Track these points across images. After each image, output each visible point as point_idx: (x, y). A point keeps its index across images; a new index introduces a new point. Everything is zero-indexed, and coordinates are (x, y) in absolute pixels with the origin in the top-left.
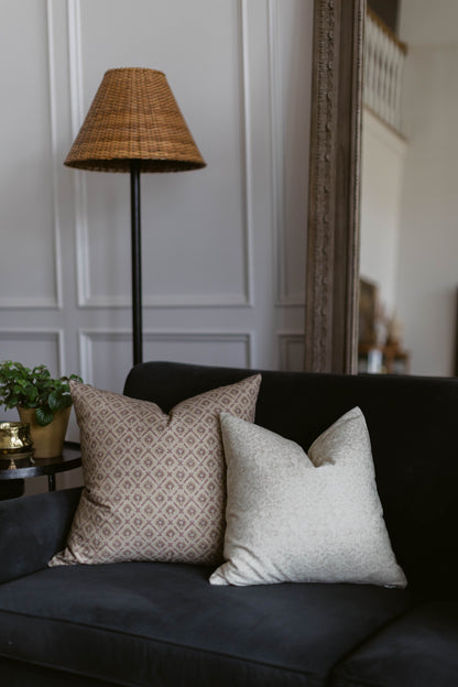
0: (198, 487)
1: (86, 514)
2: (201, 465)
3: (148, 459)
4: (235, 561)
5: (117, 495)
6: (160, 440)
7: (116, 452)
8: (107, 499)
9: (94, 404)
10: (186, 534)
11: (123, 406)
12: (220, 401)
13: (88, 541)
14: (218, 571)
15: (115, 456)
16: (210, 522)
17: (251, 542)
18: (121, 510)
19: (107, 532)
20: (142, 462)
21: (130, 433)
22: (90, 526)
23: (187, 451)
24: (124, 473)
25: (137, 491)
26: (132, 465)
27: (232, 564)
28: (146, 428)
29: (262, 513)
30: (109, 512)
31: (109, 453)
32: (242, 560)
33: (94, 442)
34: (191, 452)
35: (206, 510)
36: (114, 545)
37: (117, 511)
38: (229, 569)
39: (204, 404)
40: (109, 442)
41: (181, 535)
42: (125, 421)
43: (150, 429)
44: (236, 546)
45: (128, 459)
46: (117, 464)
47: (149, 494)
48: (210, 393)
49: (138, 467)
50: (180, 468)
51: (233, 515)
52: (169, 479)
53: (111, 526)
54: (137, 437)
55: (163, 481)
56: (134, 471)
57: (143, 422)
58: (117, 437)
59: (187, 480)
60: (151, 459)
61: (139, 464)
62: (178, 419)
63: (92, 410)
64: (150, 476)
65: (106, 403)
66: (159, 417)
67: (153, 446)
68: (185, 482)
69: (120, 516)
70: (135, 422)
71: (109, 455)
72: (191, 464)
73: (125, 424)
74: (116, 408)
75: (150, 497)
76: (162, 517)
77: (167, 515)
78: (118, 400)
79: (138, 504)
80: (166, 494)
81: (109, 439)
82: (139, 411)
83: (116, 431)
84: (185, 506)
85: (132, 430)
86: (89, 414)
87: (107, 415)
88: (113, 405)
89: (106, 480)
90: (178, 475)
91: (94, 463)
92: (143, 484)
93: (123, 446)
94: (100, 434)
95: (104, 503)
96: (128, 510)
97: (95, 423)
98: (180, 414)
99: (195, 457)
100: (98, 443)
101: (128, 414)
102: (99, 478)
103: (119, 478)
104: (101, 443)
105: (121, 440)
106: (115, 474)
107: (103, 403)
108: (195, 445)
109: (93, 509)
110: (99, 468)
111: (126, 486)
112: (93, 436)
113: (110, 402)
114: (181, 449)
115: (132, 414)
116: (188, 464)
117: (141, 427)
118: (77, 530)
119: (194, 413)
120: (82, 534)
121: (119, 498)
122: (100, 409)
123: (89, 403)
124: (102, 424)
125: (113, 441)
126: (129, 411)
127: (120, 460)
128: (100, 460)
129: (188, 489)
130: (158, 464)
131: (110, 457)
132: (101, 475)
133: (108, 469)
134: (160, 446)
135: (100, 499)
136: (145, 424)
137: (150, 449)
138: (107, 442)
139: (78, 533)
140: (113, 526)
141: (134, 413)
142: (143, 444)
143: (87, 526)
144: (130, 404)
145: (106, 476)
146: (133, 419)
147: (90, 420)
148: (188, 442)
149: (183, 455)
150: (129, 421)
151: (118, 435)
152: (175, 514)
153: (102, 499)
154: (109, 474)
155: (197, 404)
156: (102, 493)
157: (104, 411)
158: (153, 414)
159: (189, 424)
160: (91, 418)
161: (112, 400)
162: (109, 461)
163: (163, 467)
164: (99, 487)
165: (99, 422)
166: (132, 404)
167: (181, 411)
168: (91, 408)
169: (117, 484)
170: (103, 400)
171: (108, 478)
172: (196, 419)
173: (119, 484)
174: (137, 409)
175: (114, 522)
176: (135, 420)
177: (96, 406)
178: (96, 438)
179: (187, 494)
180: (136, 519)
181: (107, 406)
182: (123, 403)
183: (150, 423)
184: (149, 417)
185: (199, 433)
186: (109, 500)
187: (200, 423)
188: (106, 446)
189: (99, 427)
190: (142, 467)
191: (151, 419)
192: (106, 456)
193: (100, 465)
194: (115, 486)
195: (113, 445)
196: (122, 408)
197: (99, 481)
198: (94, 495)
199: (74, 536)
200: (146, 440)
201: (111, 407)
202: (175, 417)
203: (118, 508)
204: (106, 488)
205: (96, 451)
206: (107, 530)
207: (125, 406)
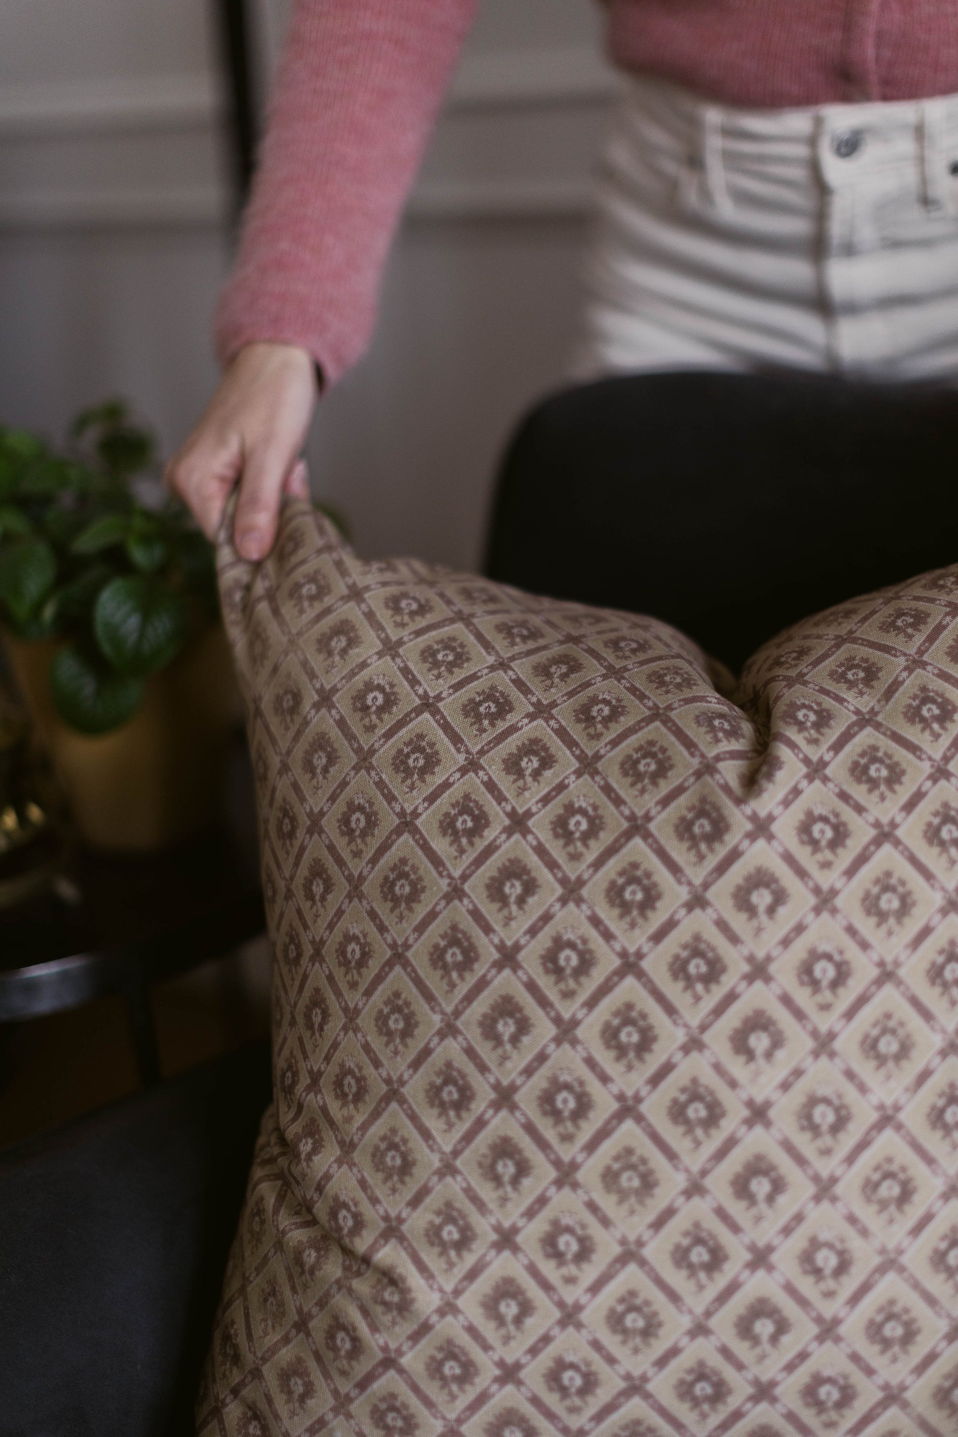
0: (929, 1186)
3: (627, 1016)
5: (449, 1214)
6: (697, 902)
7: (437, 957)
8: (392, 1230)
9: (324, 644)
11: (480, 659)
15: (432, 979)
18: (470, 1305)
19: (394, 1420)
20: (590, 1030)
21: (518, 848)
22: (295, 1370)
23: (864, 970)
24: (483, 1092)
25: (566, 1205)
26: (529, 1045)
28: (615, 822)
30: (404, 1307)
31: (399, 957)
33: (318, 871)
34: (887, 974)
37: (448, 1308)
40: (402, 888)
42: (494, 768)
43: (637, 827)
45: (507, 1007)
46: (449, 1029)
47: (633, 1225)
49: (567, 1062)
50: (823, 1076)
52: (757, 1140)
53: (416, 1389)
54: (560, 875)
55: (721, 1154)
56: (545, 1084)
57: (597, 778)
58: (444, 865)
59: (862, 1146)
60: (644, 1016)
61: (574, 1042)
62: (807, 761)
63: (312, 676)
64: (640, 1119)
65: (386, 641)
66: (689, 745)
67: (658, 937)
68: (850, 1159)
69: (465, 1340)
70: (548, 773)
71: (398, 969)
72: (888, 1045)
73: (491, 786)
74: (438, 676)
75: (640, 1243)
76: (716, 1361)
77: (741, 1349)
78: (448, 613)
79: (570, 1280)
80: (735, 1228)
81: (401, 870)
82: (571, 694)
83: (441, 826)
84: (855, 1299)
85: (530, 823)
86: (297, 697)
87: (389, 720)
88: (423, 652)
89: (386, 1114)
90: (809, 1117)
91: (317, 990)
92: (600, 1169)
93: (480, 926)
94: (353, 831)
95: (374, 1248)
96: (509, 1309)
97: (324, 760)
98: (817, 726)
99: (915, 1003)
100: (342, 887)
101: (511, 719)
102: (346, 1089)
103: (459, 1117)
104: (356, 888)
105: (466, 887)
106: (432, 1085)
107: (370, 642)
108: (913, 926)
109: (312, 1272)
110: (345, 1029)
111: (500, 1168)
112: (316, 836)
113: (405, 633)
114: (828, 957)
115: (532, 717)
116: (870, 1046)
117: (582, 812)
118: (235, 1370)
119: (905, 714)
120: (263, 1405)
121: (456, 1236)
122: (353, 674)
123: (300, 634)
124: (363, 772)
125: (426, 882)
126: (515, 694)
127: (465, 1008)
128: (353, 985)
129: (869, 1200)
130: (686, 1049)
131: (406, 978)
132: (354, 1076)
133: (396, 1053)
134: (697, 938)
135: (349, 1216)
136: (607, 789)
137: (640, 955)
138: (388, 885)
139: (244, 1392)
140: (432, 1389)
141: (541, 711)
142: (595, 921)
143: (284, 1364)
144: (517, 649)
145: (384, 1088)
146: (535, 753)
147: (299, 733)
148: (868, 913)
149: (841, 991)
150: (513, 766)
151: (453, 851)
152: (791, 1344)
153: (359, 1224)
154: (402, 1083)
155: (921, 652)
156: (363, 1184)
157: (376, 693)
158: (658, 723)
159: (875, 796)
160: (306, 723)
161: (418, 618)
162: (400, 1002)
163: (718, 1068)
164: (348, 1147)
165: (348, 757)
166: (531, 645)
167: (828, 703)
168: (305, 664)
169: (448, 1149)
170: (370, 615)
171: (394, 1105)
172: (920, 758)
173: (456, 1153)
174: (556, 680)
175: (435, 1369)
176: (547, 762)
177: (330, 653)
178: (331, 848)
179: (864, 1233)
180: (561, 1365)
181: (388, 658)
182: (480, 637)
183: (639, 786)
184: (633, 741)
185: (936, 850)
186: (402, 1239)
187: (943, 783)
188: (383, 909)
189: (344, 784)
190: (590, 1063)
191: (644, 756)
192: (382, 969)
193: (351, 1015)
194: (436, 1161)
195: (421, 911)
196: (474, 677)
197: (345, 1111)
198: (320, 1189)
199: (224, 1405)
200: (615, 894)
201: (411, 665)
202: (792, 745)
203: (457, 1292)
204: (382, 1162)
205: (331, 926)
206: (392, 1408)
207: (491, 660)
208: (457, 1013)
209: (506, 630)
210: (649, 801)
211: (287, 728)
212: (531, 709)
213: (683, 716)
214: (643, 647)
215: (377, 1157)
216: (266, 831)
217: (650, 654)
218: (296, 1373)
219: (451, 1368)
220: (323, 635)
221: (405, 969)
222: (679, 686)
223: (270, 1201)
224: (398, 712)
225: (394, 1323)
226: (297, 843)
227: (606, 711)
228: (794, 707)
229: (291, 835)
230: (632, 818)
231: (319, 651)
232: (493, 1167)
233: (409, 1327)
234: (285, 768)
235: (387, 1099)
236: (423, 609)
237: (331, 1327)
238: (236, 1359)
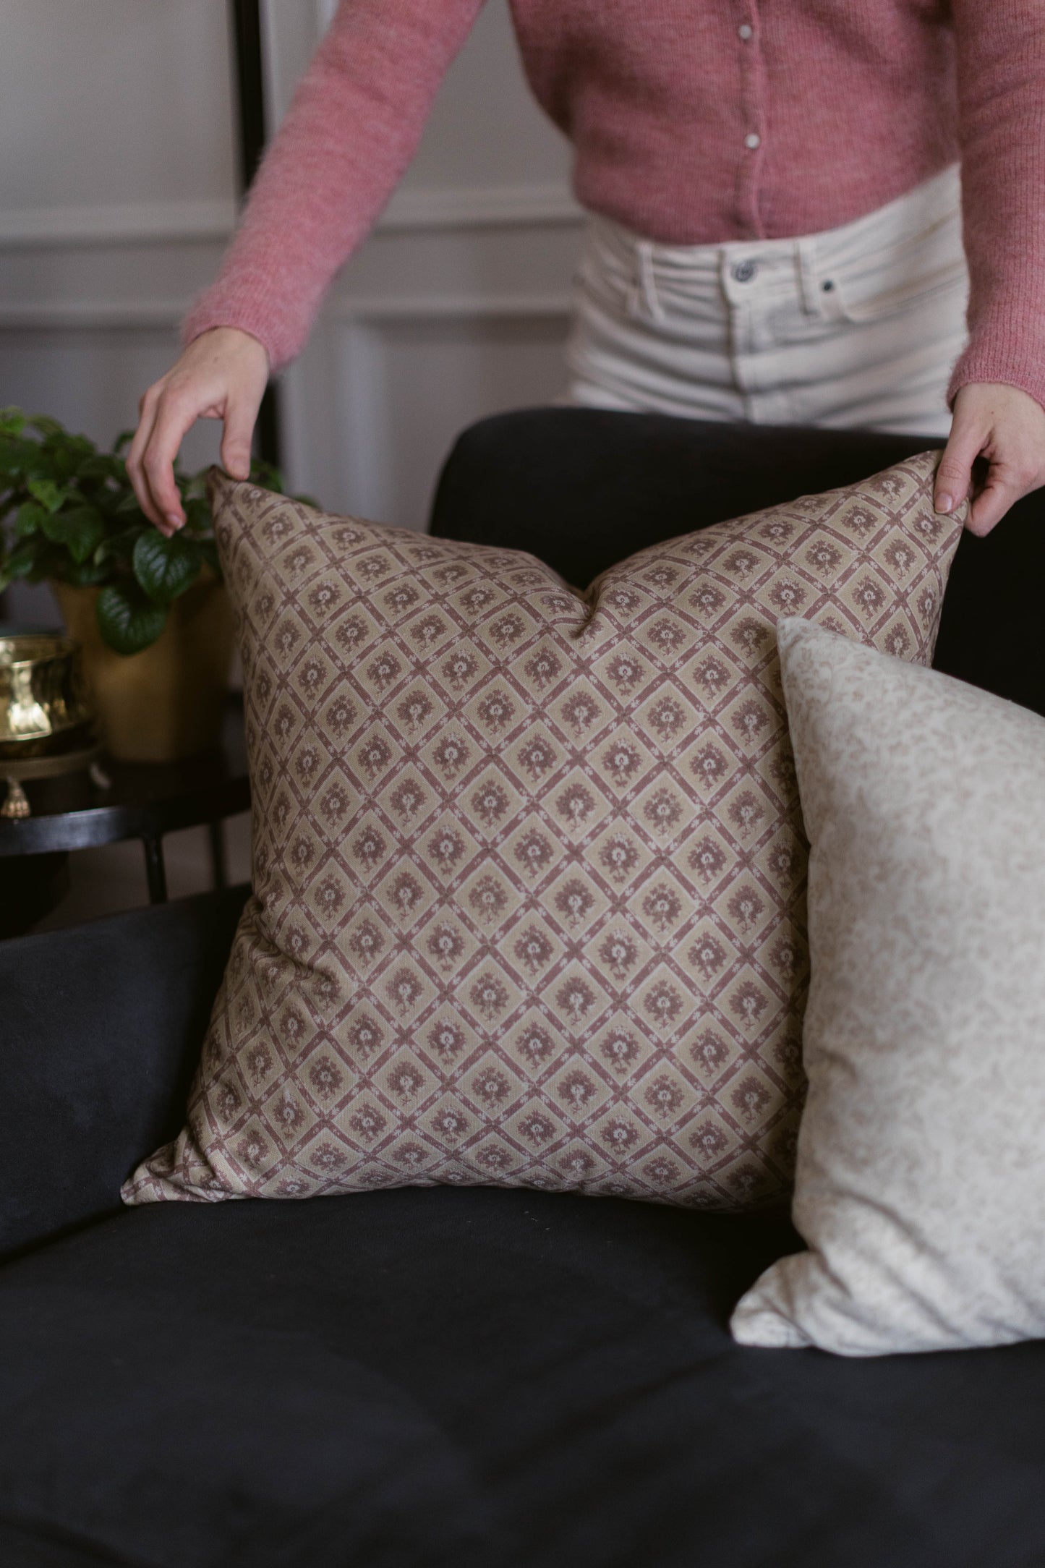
0: (690, 905)
1: (247, 1001)
2: (707, 815)
3: (489, 789)
4: (840, 1258)
5: (366, 928)
6: (539, 714)
7: (364, 758)
8: (328, 944)
9: (289, 563)
10: (637, 1091)
11: (397, 569)
12: (799, 555)
13: (256, 1107)
14: (769, 1283)
15: (359, 772)
16: (736, 1049)
17: (912, 1186)
18: (379, 989)
19: (326, 1077)
20: (464, 799)
21: (420, 684)
22: (261, 1051)
23: (649, 760)
24: (392, 844)
25: (445, 917)
26: (424, 811)
27: (824, 1266)
28: (485, 665)
29: (960, 1066)
30: (333, 995)
31: (338, 760)
32: (871, 1256)
33: (285, 713)
34: (664, 763)
35: (722, 1003)
36: (356, 1124)
37: (364, 992)
38: (812, 1290)
39: (731, 565)
40: (341, 716)
41: (621, 1094)
42: (405, 634)
43: (500, 668)
44: (842, 1193)
45: (409, 787)
46: (370, 804)
47: (490, 929)
48: (759, 519)
49: (449, 821)
50: (619, 829)
51: (835, 1059)
52: (574, 871)
53: (341, 1052)
54: (447, 700)
55: (549, 880)
56: (433, 836)
57: (474, 638)
58: (369, 698)
59: (645, 876)
60: (500, 789)
61: (453, 808)
62: (619, 627)
63: (281, 584)
64: (496, 857)
65: (333, 559)
66: (536, 615)
67: (511, 738)
68: (636, 886)
69: (375, 1015)
70: (440, 637)
71: (337, 768)
72: (664, 810)
73: (402, 646)
74: (369, 579)
75: (494, 941)
76: (544, 1023)
77: (561, 1015)
78: (377, 541)
79: (447, 968)
80: (558, 930)
81: (340, 703)
82: (458, 589)
83: (369, 673)
84: (637, 981)
85: (428, 668)
86: (271, 600)
87: (334, 608)
88: (358, 565)
89: (326, 867)
90: (609, 856)
91: (282, 794)
92: (469, 891)
93: (393, 735)
94: (309, 682)
95: (315, 958)
96: (405, 990)
97: (290, 639)
98: (629, 606)
99: (683, 783)
100: (301, 719)
101: (417, 604)
102: (300, 855)
103: (375, 862)
104: (310, 719)
105: (384, 711)
106: (358, 842)
107: (321, 559)
108: (682, 734)
109: (273, 982)
110: (300, 815)
111: (401, 894)
112: (284, 689)
113: (346, 554)
114: (625, 751)
115: (431, 602)
116: (651, 810)
117: (463, 659)
118: (217, 1063)
119: (690, 600)
120: (237, 1082)
121: (371, 943)
122: (310, 580)
123: (272, 557)
124: (316, 643)
125: (357, 710)
126: (420, 589)
127: (381, 789)
128: (306, 784)
129: (648, 913)
130: (527, 810)
131: (343, 774)
132: (306, 845)
133: (334, 824)
134: (537, 738)
135: (299, 939)
136: (480, 645)
137: (499, 749)
138: (331, 715)
139: (223, 1075)
140: (351, 1051)
141: (438, 598)
142: (470, 728)
143: (251, 1049)
144: (423, 563)
145: (325, 849)
146: (433, 624)
147: (273, 623)
148: (653, 724)
149: (632, 773)
150: (418, 633)
151: (376, 688)
152: (594, 1011)
153: (306, 942)
154: (337, 843)
155: (706, 564)
156: (308, 915)
157: (326, 592)
158: (516, 603)
159: (662, 651)
160: (277, 615)
161: (355, 544)
162: (338, 790)
163: (548, 822)
164: (299, 892)
165: (306, 634)
166: (433, 560)
167: (639, 592)
168: (276, 577)
169: (366, 884)
170: (322, 543)
171: (332, 859)
172: (696, 628)
173: (372, 887)
174: (449, 580)
175: (354, 1037)
176: (440, 629)
177: (293, 568)
178: (294, 696)
179: (645, 935)
180: (440, 1029)
181: (334, 569)
182: (398, 555)
183: (502, 642)
184: (499, 614)
185: (701, 686)
186: (334, 949)
187: (710, 644)
188: (327, 730)
189: (303, 652)
190: (464, 820)
191: (506, 624)
192: (326, 770)
193: (304, 804)
194: (358, 893)
195: (353, 728)
196: (393, 579)
197: (299, 870)
198: (279, 925)
199: (208, 1088)
200: (484, 711)
201: (350, 573)
202: (610, 616)
203: (370, 981)
204: (322, 898)
205: (292, 748)
206: (325, 1068)
207: (405, 569)
208: (376, 793)
209: (418, 553)
210: (508, 652)
211: (264, 623)
212: (431, 598)
213: (533, 599)
214: (510, 562)
215: (319, 896)
216: (249, 697)
217: (515, 565)
218: (259, 1053)
219: (365, 1035)
220: (289, 557)
221: (341, 768)
222: (532, 582)
223: (247, 946)
224: (340, 602)
225: (327, 1007)
226: (271, 698)
227: (482, 597)
228: (615, 594)
229: (267, 693)
230: (497, 662)
231: (286, 567)
232: (397, 893)
233: (337, 1009)
234: (263, 648)
235: (327, 856)
236: (359, 539)
237: (284, 1016)
238: (219, 1055)
